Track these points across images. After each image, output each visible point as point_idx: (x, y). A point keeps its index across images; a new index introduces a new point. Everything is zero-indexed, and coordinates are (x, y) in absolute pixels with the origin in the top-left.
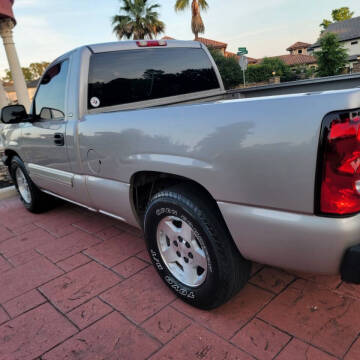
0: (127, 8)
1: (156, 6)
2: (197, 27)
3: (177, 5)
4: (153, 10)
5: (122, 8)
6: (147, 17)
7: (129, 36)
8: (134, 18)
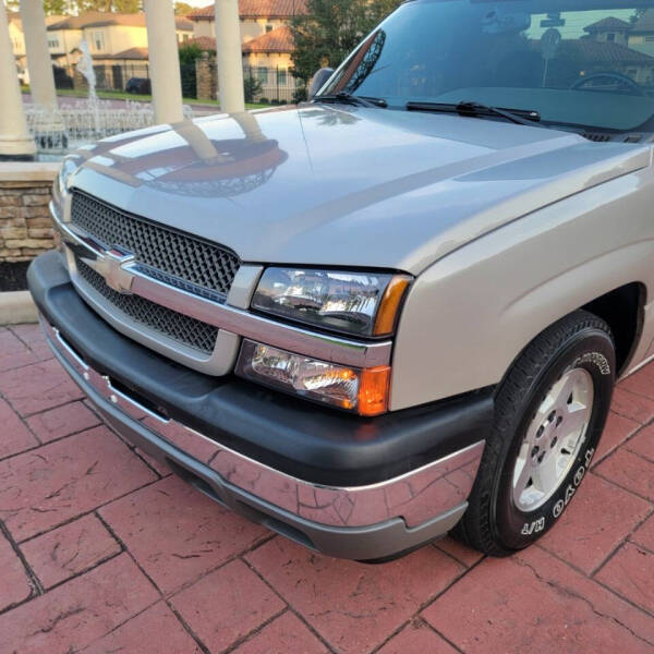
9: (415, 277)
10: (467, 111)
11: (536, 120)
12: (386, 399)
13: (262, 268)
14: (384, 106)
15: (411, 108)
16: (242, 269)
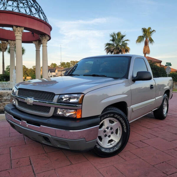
0: (113, 40)
1: (127, 40)
2: (146, 51)
3: (137, 41)
4: (125, 42)
5: (111, 40)
6: (122, 45)
7: (112, 52)
8: (115, 45)
9: (85, 94)
10: (94, 76)
11: (106, 77)
12: (81, 115)
13: (59, 95)
14: (79, 75)
15: (84, 75)
16: (56, 96)
